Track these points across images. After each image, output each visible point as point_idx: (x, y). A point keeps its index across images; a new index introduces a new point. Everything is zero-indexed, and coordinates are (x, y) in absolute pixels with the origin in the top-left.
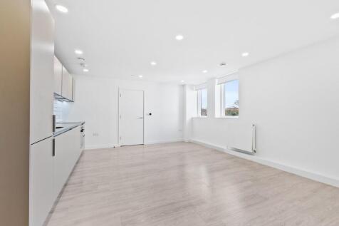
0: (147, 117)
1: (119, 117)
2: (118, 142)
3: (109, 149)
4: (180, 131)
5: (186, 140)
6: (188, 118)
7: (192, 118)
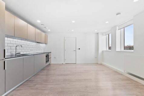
0: (77, 50)
1: (65, 50)
2: (64, 62)
3: (60, 65)
4: (96, 58)
5: (99, 63)
6: (100, 51)
7: (103, 51)
